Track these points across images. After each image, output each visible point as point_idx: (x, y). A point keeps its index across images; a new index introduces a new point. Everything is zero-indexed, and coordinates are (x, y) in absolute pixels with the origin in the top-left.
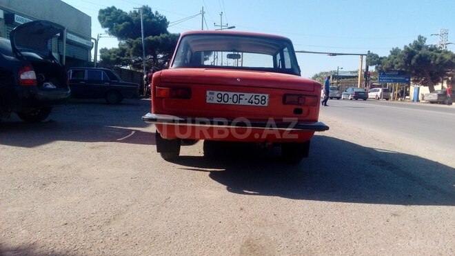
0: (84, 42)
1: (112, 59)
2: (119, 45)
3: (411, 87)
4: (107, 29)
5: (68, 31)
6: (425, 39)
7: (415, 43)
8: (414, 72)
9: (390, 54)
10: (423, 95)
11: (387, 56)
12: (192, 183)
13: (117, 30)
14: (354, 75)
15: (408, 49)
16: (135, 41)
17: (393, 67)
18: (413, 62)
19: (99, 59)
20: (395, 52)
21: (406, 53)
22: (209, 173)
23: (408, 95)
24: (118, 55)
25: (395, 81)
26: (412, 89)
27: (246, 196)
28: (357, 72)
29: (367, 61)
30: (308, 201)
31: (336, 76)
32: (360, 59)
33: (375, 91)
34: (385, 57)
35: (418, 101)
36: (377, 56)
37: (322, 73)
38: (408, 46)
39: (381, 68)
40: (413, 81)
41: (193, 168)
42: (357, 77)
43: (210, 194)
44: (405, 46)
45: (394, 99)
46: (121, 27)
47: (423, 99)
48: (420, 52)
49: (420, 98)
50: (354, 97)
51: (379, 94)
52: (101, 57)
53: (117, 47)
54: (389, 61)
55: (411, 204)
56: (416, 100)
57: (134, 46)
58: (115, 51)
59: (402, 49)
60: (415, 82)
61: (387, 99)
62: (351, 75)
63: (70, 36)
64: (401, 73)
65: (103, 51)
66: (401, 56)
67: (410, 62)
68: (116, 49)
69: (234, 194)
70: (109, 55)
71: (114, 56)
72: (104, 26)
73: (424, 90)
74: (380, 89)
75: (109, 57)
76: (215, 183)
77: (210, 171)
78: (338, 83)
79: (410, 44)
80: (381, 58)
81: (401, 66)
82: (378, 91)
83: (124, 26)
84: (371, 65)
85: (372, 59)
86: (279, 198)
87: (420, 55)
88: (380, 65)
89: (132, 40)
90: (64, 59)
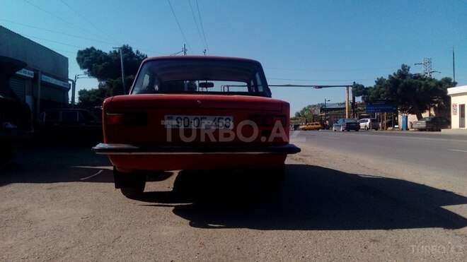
0: (60, 83)
1: (92, 100)
2: (99, 86)
3: (399, 116)
4: (86, 70)
5: (42, 73)
6: (409, 68)
7: (399, 71)
8: (400, 100)
9: (375, 84)
10: (411, 123)
11: (373, 86)
12: (151, 220)
13: (96, 71)
14: (342, 106)
15: (392, 78)
16: (115, 81)
17: (379, 96)
18: (399, 90)
19: (77, 101)
20: (380, 82)
21: (391, 82)
22: (173, 208)
23: (397, 124)
24: (98, 96)
25: (383, 111)
26: (400, 118)
27: (210, 230)
28: (344, 104)
29: (353, 92)
30: (279, 231)
31: (324, 109)
32: (346, 91)
33: (364, 121)
34: (370, 88)
35: (407, 129)
36: (362, 87)
37: (310, 106)
38: (392, 75)
39: (368, 98)
40: (400, 110)
41: (157, 204)
42: (345, 108)
43: (168, 231)
44: (390, 76)
45: (383, 128)
46: (100, 67)
47: (412, 128)
48: (405, 81)
49: (409, 126)
50: (346, 129)
51: (368, 123)
52: (80, 99)
53: (97, 88)
54: (375, 91)
55: (393, 228)
56: (405, 128)
57: (114, 86)
58: (93, 92)
59: (387, 78)
60: (403, 111)
61: (377, 130)
62: (339, 107)
63: (45, 78)
64: (388, 102)
65: (82, 93)
66: (386, 86)
67: (396, 91)
68: (96, 91)
69: (196, 229)
70: (88, 96)
71: (94, 98)
72: (83, 67)
73: (412, 118)
74: (369, 120)
75: (88, 98)
76: (178, 219)
77: (175, 206)
78: (326, 116)
79: (394, 74)
80: (367, 88)
81: (387, 96)
82: (367, 121)
83: (103, 66)
84: (357, 96)
85: (358, 90)
86: (247, 230)
87: (405, 83)
88: (366, 96)
89: (112, 80)
90: (39, 101)
